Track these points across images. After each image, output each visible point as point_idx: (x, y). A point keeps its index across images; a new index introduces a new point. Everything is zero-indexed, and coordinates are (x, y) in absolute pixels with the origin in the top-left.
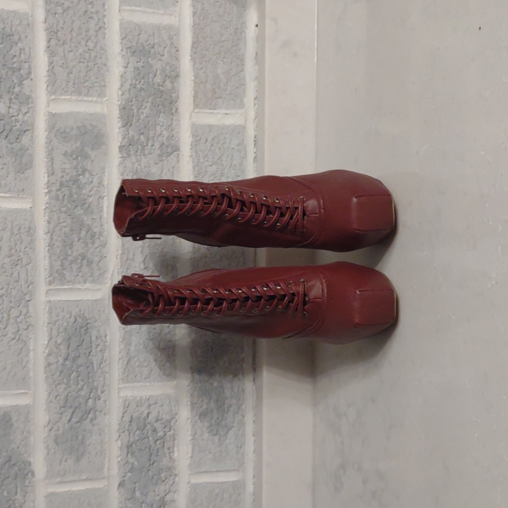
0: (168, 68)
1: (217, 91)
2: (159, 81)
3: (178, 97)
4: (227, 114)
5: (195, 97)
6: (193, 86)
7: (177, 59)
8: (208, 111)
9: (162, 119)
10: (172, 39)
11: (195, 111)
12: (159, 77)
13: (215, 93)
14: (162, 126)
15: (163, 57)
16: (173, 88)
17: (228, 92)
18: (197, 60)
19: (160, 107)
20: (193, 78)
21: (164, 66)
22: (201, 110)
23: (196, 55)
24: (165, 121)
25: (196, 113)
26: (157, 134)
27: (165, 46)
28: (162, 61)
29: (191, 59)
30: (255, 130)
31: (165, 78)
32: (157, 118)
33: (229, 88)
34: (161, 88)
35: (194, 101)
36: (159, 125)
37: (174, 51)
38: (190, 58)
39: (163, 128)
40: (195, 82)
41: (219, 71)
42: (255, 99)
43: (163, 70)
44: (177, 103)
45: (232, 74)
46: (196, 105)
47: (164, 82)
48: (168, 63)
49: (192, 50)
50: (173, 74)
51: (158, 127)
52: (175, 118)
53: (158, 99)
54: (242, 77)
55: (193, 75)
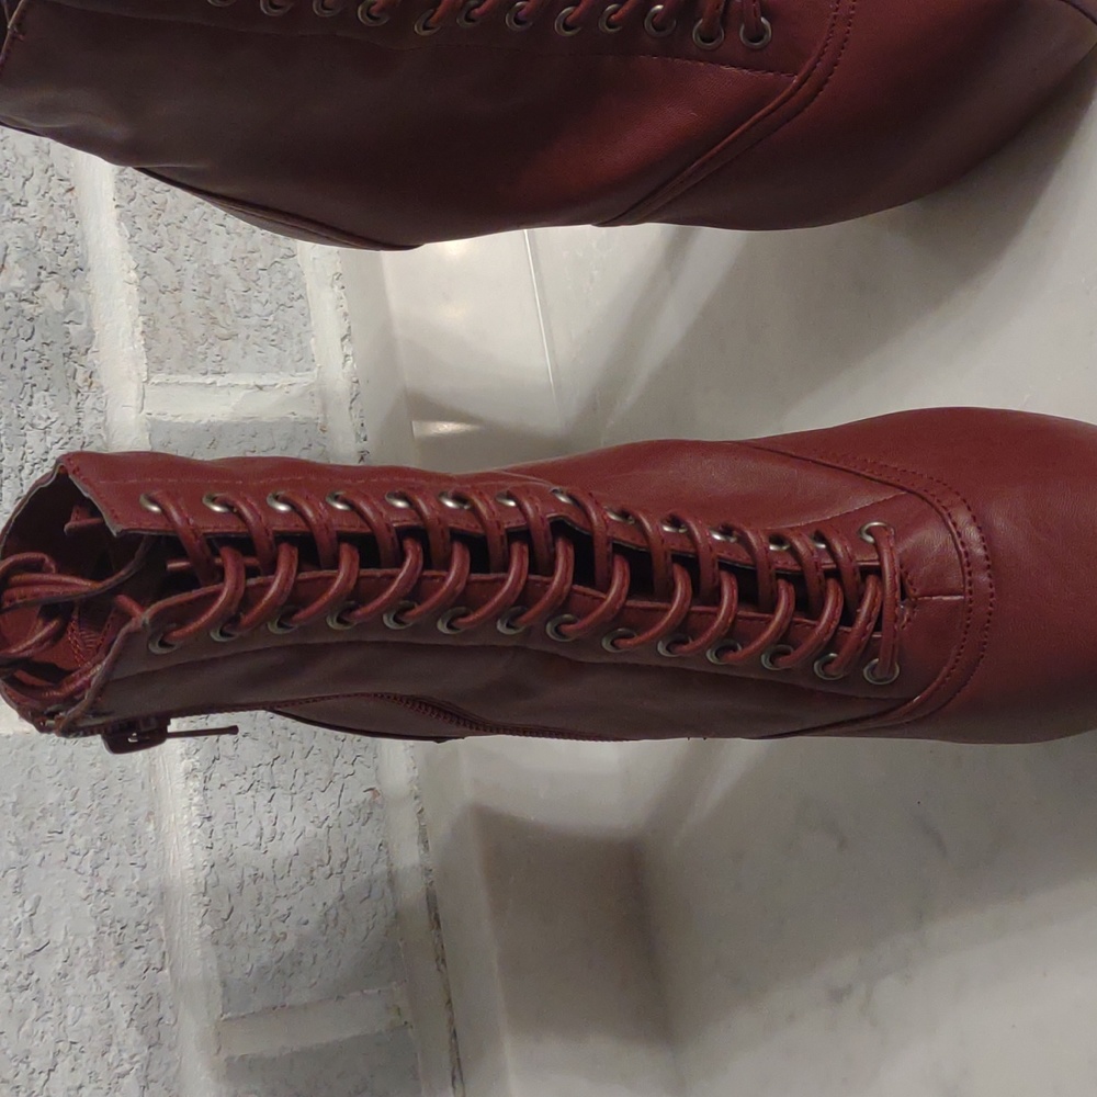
0: (45, 243)
1: (220, 317)
2: (16, 283)
3: (90, 336)
4: (260, 388)
5: (150, 332)
6: (137, 299)
7: (74, 217)
8: (201, 379)
9: (41, 407)
10: (49, 152)
11: (155, 380)
12: (19, 271)
13: (214, 321)
14: (46, 430)
15: (23, 210)
16: (70, 307)
17: (254, 321)
18: (140, 222)
19: (32, 369)
20: (133, 275)
21: (32, 238)
22: (174, 378)
23: (132, 204)
24: (54, 416)
25: (158, 384)
26: (29, 457)
27: (26, 173)
28: (22, 220)
29: (120, 218)
30: (358, 435)
31: (39, 274)
32: (23, 405)
33: (256, 308)
34: (26, 306)
35: (148, 348)
36: (32, 425)
37: (57, 190)
38: (115, 212)
39: (49, 439)
40: (142, 290)
41: (218, 256)
42: (343, 339)
43: (30, 251)
44: (90, 356)
45: (260, 266)
46: (156, 363)
47: (37, 288)
48: (44, 228)
49: (119, 190)
50: (67, 262)
51: (32, 437)
52: (89, 403)
53: (22, 344)
54: (291, 275)
55: (134, 265)
